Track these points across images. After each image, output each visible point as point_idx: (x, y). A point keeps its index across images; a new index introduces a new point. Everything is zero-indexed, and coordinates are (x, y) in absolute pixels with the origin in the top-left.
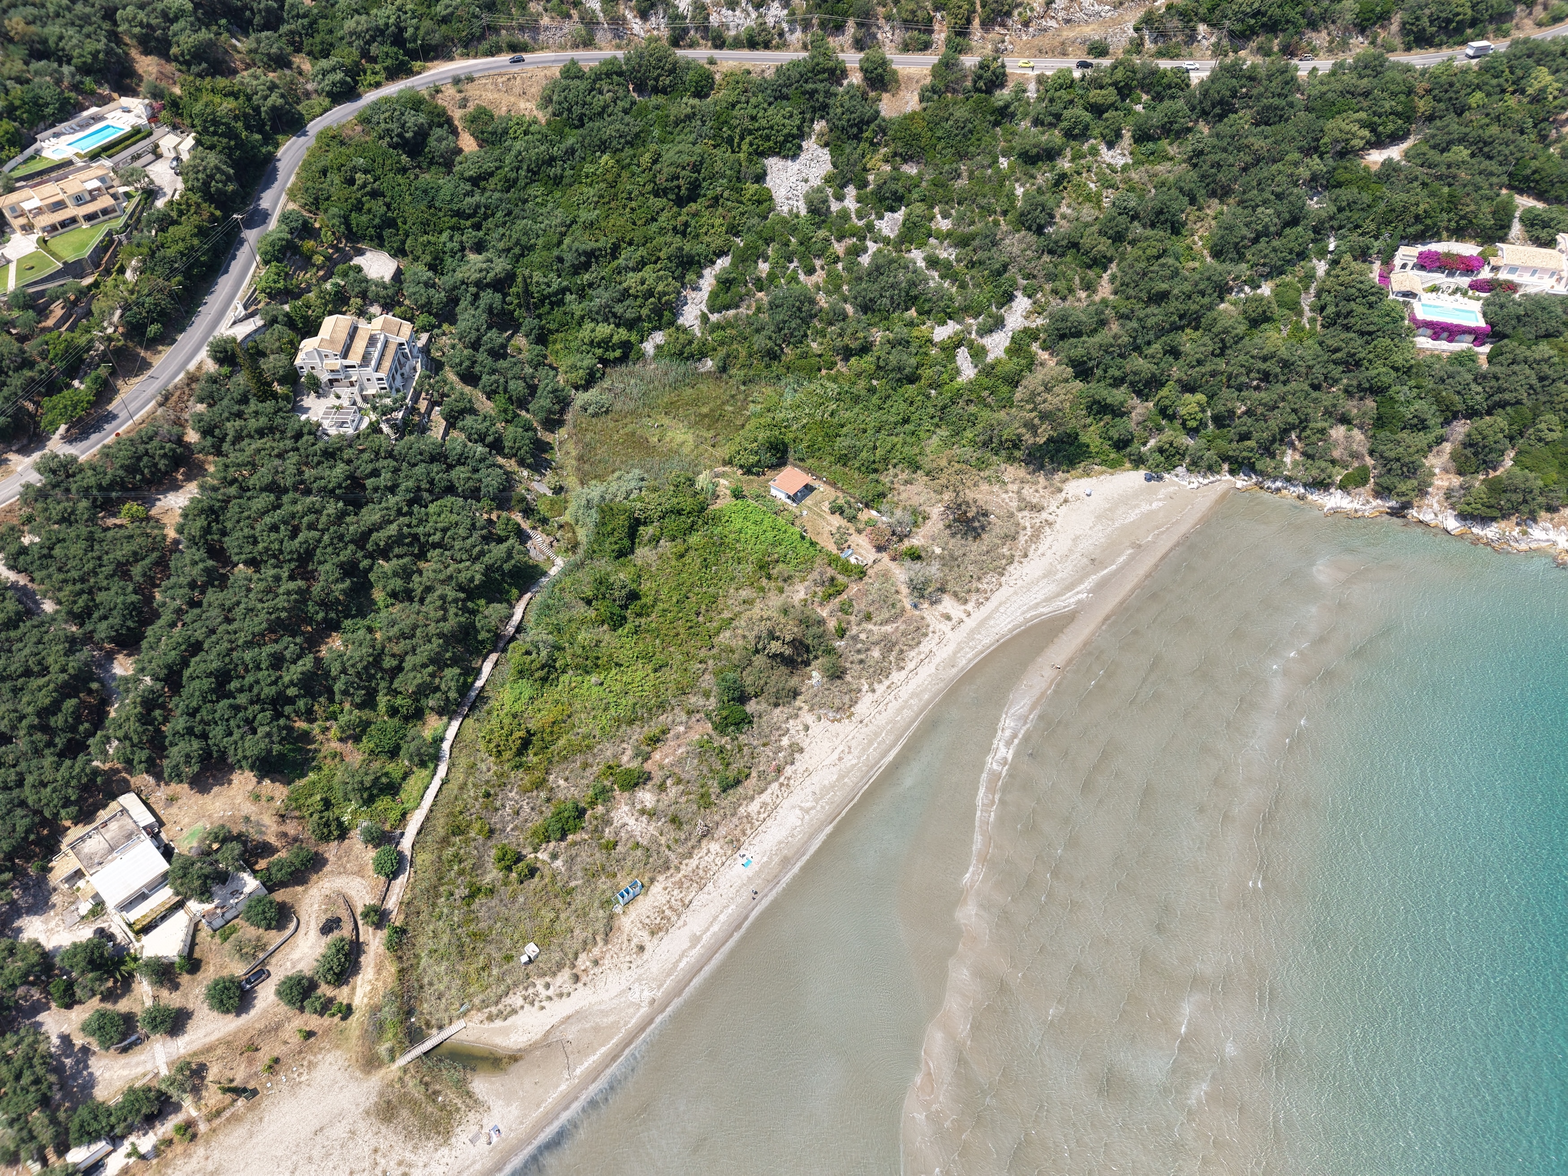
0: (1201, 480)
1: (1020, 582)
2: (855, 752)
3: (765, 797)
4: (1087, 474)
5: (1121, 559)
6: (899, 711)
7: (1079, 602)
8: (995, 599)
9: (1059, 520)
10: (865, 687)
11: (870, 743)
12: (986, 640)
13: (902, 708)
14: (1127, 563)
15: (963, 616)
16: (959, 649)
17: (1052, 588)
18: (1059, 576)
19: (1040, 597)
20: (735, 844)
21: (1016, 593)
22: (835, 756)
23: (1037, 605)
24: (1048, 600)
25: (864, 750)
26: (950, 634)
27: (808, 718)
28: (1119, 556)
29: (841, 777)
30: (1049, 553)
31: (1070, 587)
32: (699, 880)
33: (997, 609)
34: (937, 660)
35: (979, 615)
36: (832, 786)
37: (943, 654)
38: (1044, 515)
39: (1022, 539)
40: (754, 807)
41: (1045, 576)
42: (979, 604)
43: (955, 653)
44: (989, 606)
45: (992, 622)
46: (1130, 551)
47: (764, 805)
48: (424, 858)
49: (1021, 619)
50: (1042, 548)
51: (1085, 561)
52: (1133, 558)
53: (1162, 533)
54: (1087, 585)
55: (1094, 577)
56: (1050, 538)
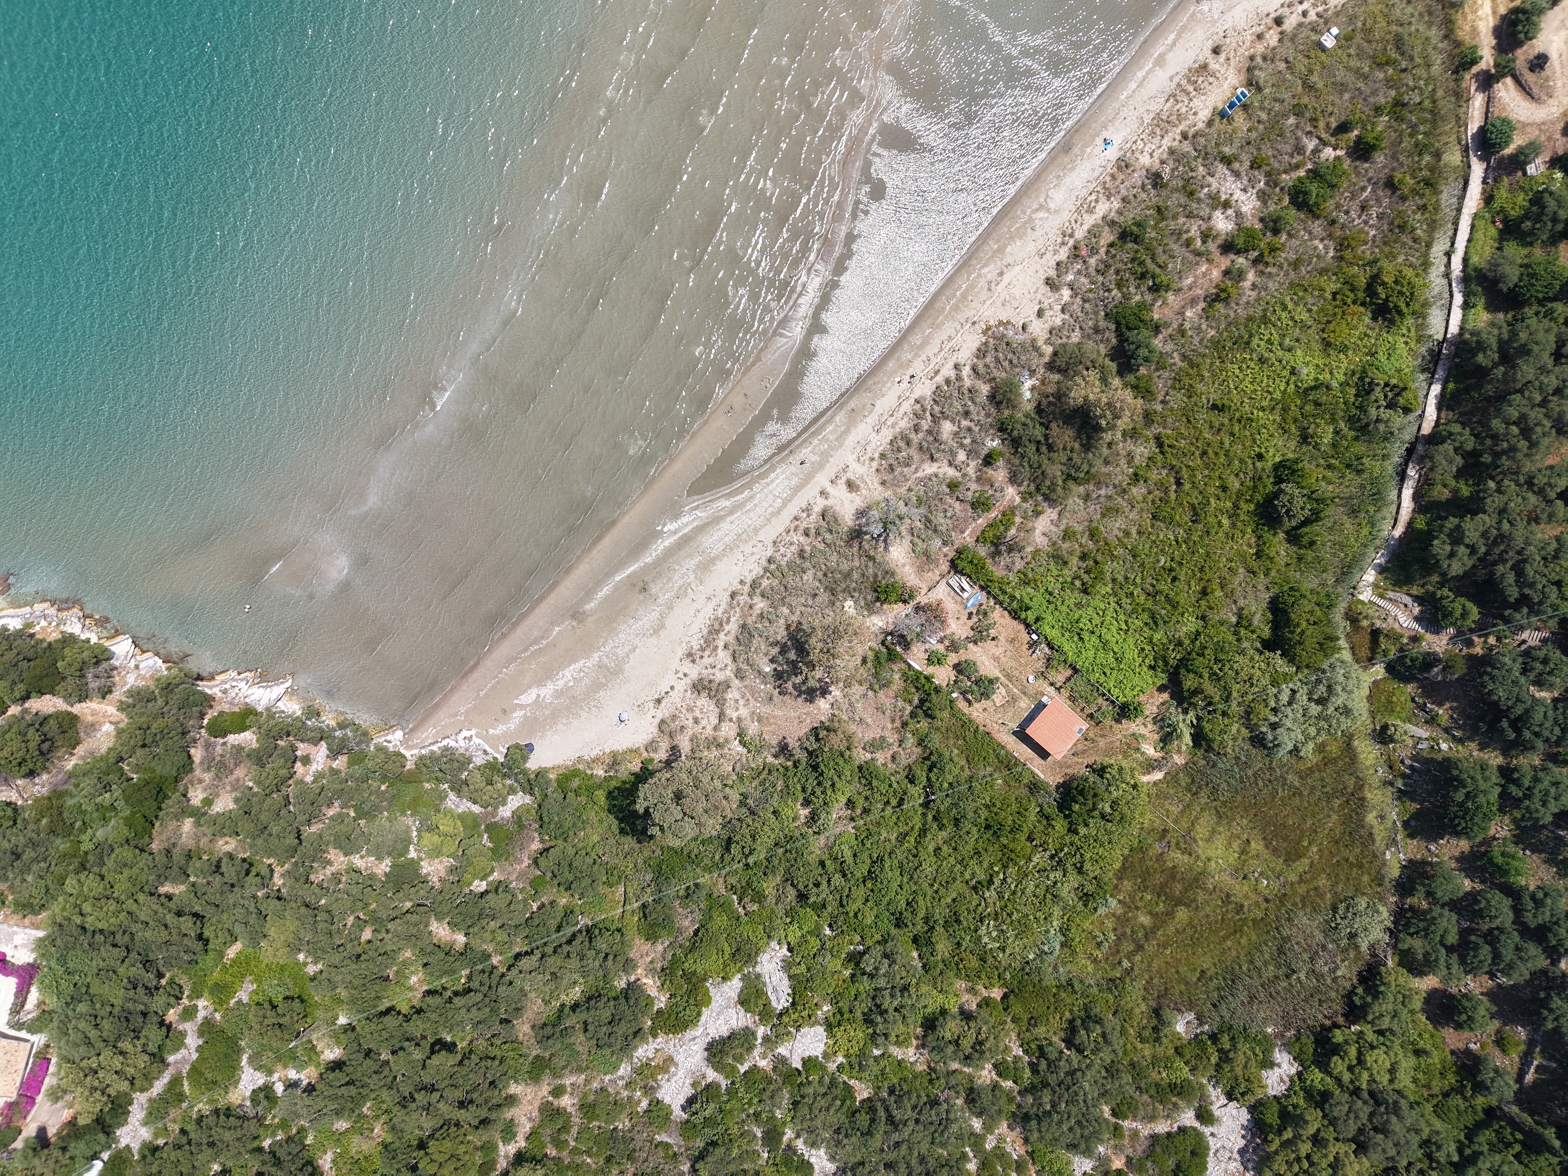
0: (452, 744)
1: (748, 549)
2: (983, 283)
3: (1090, 220)
4: (615, 760)
5: (605, 591)
6: (925, 343)
7: (676, 516)
8: (784, 520)
9: (675, 664)
10: (966, 371)
11: (964, 297)
13: (922, 346)
14: (598, 584)
15: (830, 489)
16: (841, 438)
17: (706, 541)
18: (693, 563)
19: (725, 526)
20: (1123, 165)
21: (756, 531)
22: (1007, 278)
23: (731, 512)
24: (716, 520)
25: (972, 287)
26: (851, 460)
27: (1039, 329)
28: (606, 598)
29: (1001, 250)
30: (702, 600)
31: (686, 540)
32: (1160, 125)
33: (784, 505)
34: (872, 419)
35: (809, 494)
36: (1012, 238)
37: (863, 430)
38: (694, 672)
39: (733, 627)
40: (1102, 208)
41: (713, 561)
42: (808, 510)
43: (847, 431)
44: (793, 509)
45: (795, 481)
46: (590, 606)
47: (1091, 211)
48: (1453, 157)
49: (757, 487)
50: (708, 613)
51: (654, 589)
52: (589, 593)
53: (536, 641)
54: (660, 546)
55: (648, 560)
56: (695, 628)
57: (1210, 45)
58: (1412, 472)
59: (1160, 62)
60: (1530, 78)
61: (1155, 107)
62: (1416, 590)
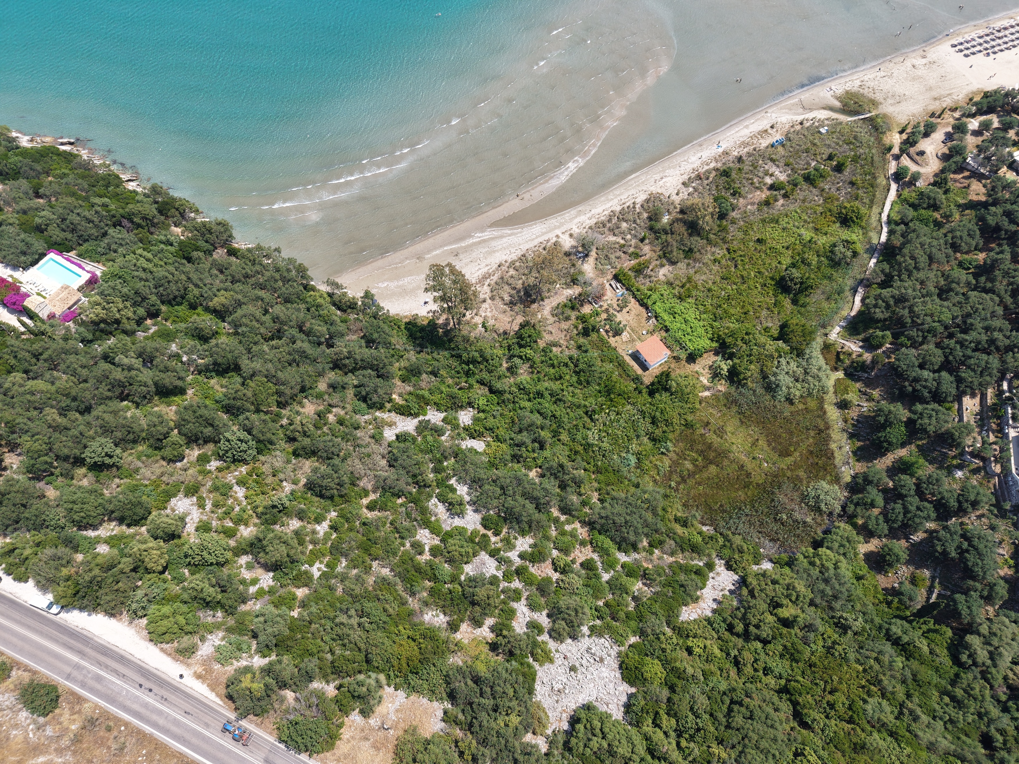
1: (513, 250)
2: (653, 180)
3: (706, 168)
5: (438, 252)
6: (621, 194)
7: (482, 232)
8: (535, 243)
10: (638, 206)
11: (643, 182)
12: (553, 221)
14: (435, 249)
15: (561, 235)
16: (571, 220)
17: (494, 243)
18: (484, 251)
19: (505, 240)
20: (725, 154)
21: (519, 244)
22: (664, 180)
23: (509, 235)
24: (502, 237)
26: (574, 227)
27: (676, 199)
28: (437, 255)
29: (664, 171)
30: (483, 265)
31: (484, 241)
32: (744, 144)
33: (537, 238)
34: (588, 215)
35: (550, 235)
36: (669, 168)
37: (582, 218)
39: (495, 278)
40: (712, 165)
41: (494, 252)
42: (548, 241)
43: (576, 217)
44: (541, 239)
45: (544, 230)
46: (427, 256)
47: (707, 164)
48: (882, 181)
49: (525, 229)
50: (485, 270)
51: (461, 256)
52: (429, 251)
53: (396, 264)
54: (471, 241)
55: (463, 245)
56: (476, 275)
57: (769, 125)
58: (860, 290)
59: (746, 127)
60: (917, 158)
61: (742, 139)
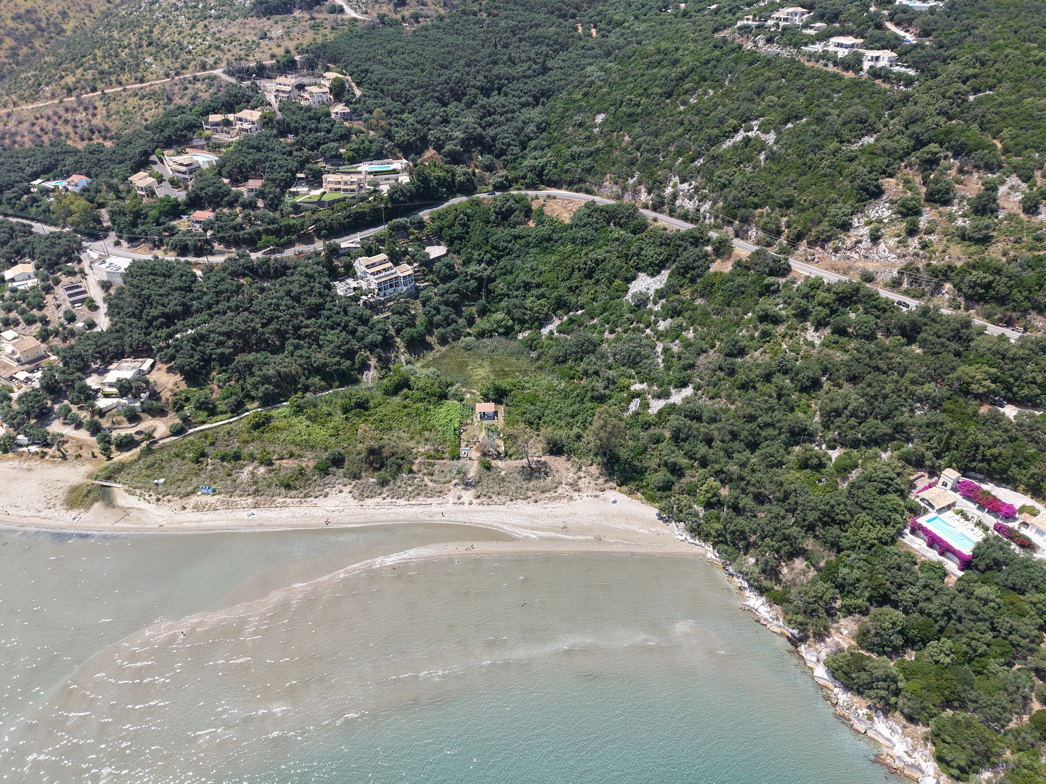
0: (688, 538)
1: (515, 510)
3: (289, 500)
4: (631, 493)
5: (581, 537)
6: (382, 514)
7: (528, 537)
8: (492, 507)
9: (579, 501)
10: (383, 496)
11: (352, 515)
12: (461, 518)
13: (385, 514)
14: (580, 541)
15: (467, 502)
17: (526, 523)
18: (539, 521)
19: (514, 522)
20: (256, 506)
21: (506, 512)
22: (334, 509)
24: (514, 525)
25: (347, 516)
26: (450, 505)
27: (347, 489)
28: (582, 535)
30: (548, 509)
31: (532, 529)
32: (228, 506)
33: (486, 511)
34: (428, 509)
35: (474, 507)
38: (575, 495)
39: (547, 495)
40: (281, 500)
41: (531, 516)
42: (482, 504)
44: (486, 508)
45: (475, 514)
46: (592, 538)
47: (285, 502)
49: (489, 523)
50: (551, 505)
51: (562, 525)
52: (587, 541)
53: (623, 543)
54: (544, 534)
55: (553, 534)
56: (560, 504)
57: (182, 512)
59: (201, 521)
61: (223, 512)
62: (359, 376)
